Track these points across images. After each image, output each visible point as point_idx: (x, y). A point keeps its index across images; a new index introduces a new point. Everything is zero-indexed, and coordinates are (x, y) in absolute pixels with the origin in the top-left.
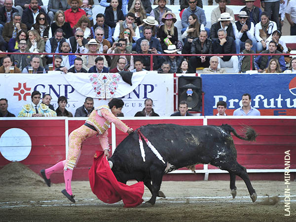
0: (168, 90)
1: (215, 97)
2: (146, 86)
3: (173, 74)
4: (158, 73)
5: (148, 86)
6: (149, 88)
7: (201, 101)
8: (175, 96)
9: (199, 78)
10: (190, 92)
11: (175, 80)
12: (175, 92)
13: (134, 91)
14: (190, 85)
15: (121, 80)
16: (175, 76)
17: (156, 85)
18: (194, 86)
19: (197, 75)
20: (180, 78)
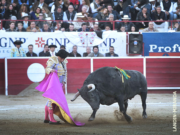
0: (123, 41)
1: (150, 45)
2: (110, 39)
3: (126, 33)
4: (118, 32)
5: (111, 39)
6: (112, 41)
7: (142, 48)
8: (127, 45)
9: (141, 35)
10: (136, 43)
11: (127, 36)
12: (127, 42)
13: (104, 42)
14: (136, 39)
15: (96, 36)
16: (127, 33)
17: (116, 39)
18: (138, 39)
19: (140, 33)
20: (130, 35)
